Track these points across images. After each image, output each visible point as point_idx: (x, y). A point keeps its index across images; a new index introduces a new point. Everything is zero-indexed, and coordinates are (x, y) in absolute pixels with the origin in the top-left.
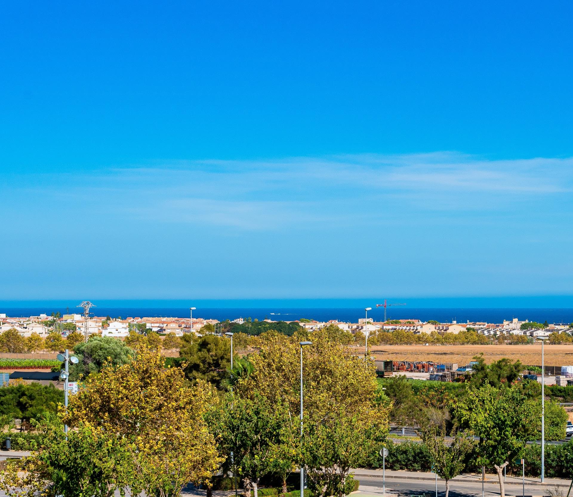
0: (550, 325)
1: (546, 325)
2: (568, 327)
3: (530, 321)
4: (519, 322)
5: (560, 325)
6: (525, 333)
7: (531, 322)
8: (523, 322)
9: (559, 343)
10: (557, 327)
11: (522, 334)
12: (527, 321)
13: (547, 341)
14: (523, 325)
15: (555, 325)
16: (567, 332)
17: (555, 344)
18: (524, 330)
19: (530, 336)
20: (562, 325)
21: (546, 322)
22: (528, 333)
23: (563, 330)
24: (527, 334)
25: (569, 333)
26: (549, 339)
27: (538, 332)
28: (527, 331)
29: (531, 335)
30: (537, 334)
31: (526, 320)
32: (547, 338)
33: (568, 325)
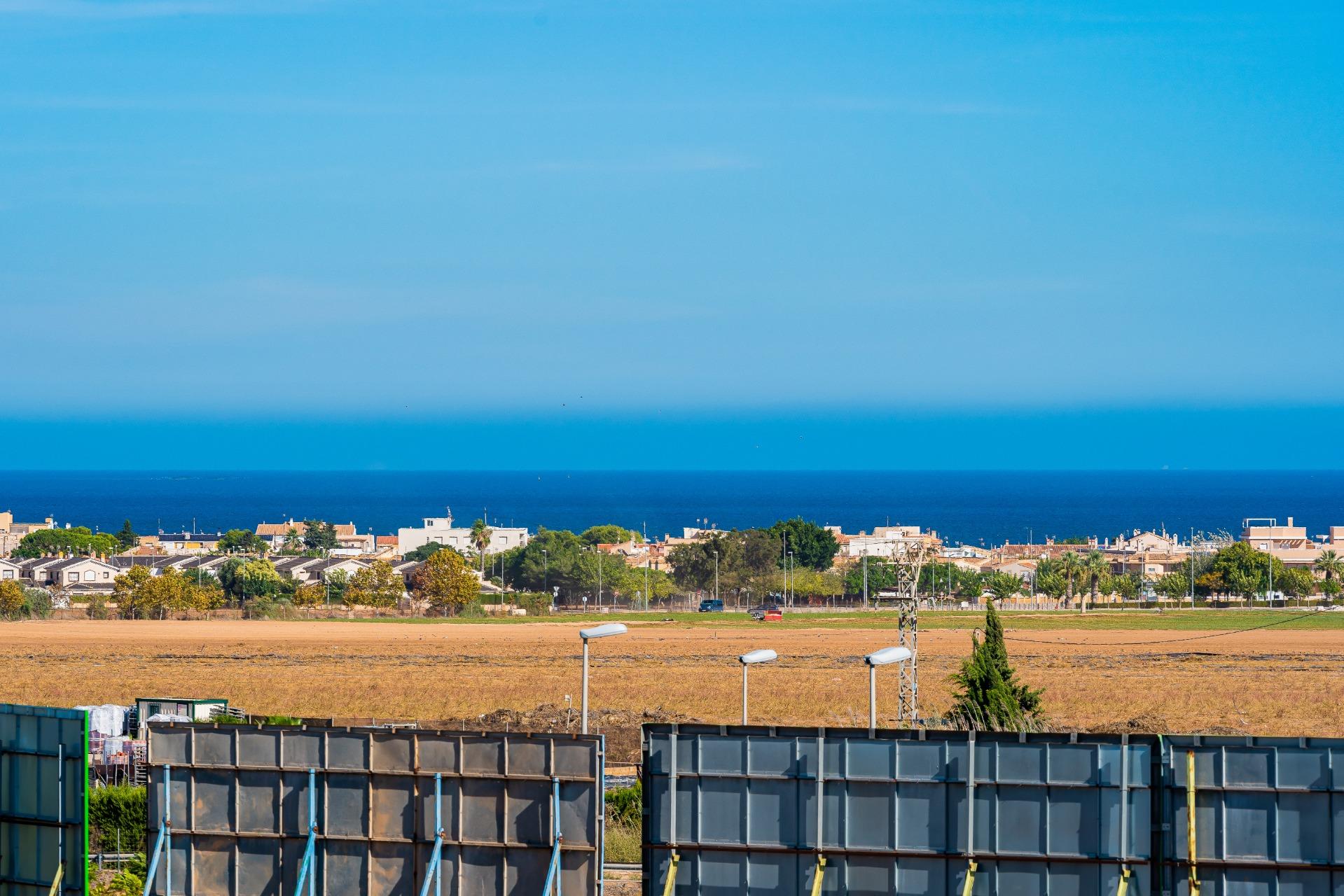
0: (144, 540)
1: (127, 540)
2: (214, 546)
3: (62, 525)
4: (17, 525)
5: (182, 538)
6: (27, 573)
7: (68, 526)
8: (33, 529)
9: (157, 614)
10: (171, 548)
11: (17, 577)
12: (50, 525)
13: (107, 605)
14: (30, 539)
15: (162, 539)
16: (204, 567)
17: (138, 616)
18: (25, 562)
19: (48, 583)
20: (192, 539)
21: (127, 525)
22: (40, 574)
23: (185, 561)
24: (37, 578)
25: (212, 572)
26: (113, 598)
27: (80, 567)
28: (35, 564)
29: (53, 579)
30: (74, 577)
31: (47, 520)
32: (108, 592)
33: (217, 539)
